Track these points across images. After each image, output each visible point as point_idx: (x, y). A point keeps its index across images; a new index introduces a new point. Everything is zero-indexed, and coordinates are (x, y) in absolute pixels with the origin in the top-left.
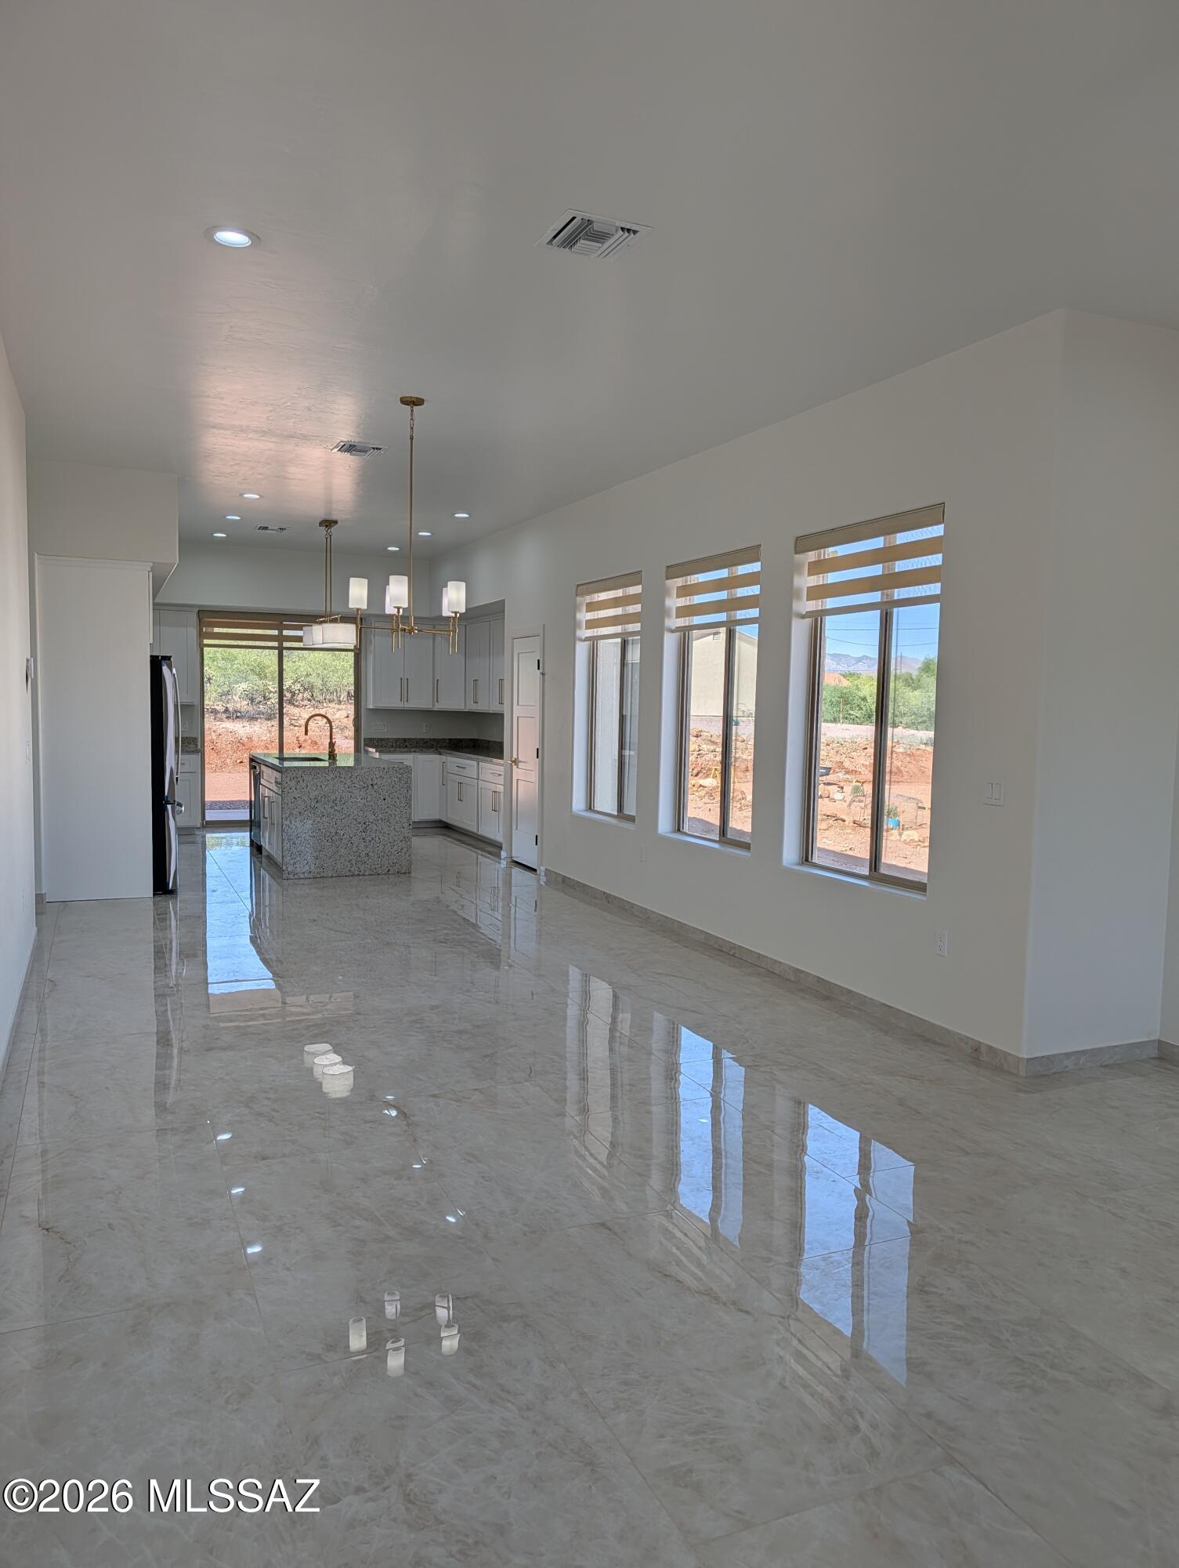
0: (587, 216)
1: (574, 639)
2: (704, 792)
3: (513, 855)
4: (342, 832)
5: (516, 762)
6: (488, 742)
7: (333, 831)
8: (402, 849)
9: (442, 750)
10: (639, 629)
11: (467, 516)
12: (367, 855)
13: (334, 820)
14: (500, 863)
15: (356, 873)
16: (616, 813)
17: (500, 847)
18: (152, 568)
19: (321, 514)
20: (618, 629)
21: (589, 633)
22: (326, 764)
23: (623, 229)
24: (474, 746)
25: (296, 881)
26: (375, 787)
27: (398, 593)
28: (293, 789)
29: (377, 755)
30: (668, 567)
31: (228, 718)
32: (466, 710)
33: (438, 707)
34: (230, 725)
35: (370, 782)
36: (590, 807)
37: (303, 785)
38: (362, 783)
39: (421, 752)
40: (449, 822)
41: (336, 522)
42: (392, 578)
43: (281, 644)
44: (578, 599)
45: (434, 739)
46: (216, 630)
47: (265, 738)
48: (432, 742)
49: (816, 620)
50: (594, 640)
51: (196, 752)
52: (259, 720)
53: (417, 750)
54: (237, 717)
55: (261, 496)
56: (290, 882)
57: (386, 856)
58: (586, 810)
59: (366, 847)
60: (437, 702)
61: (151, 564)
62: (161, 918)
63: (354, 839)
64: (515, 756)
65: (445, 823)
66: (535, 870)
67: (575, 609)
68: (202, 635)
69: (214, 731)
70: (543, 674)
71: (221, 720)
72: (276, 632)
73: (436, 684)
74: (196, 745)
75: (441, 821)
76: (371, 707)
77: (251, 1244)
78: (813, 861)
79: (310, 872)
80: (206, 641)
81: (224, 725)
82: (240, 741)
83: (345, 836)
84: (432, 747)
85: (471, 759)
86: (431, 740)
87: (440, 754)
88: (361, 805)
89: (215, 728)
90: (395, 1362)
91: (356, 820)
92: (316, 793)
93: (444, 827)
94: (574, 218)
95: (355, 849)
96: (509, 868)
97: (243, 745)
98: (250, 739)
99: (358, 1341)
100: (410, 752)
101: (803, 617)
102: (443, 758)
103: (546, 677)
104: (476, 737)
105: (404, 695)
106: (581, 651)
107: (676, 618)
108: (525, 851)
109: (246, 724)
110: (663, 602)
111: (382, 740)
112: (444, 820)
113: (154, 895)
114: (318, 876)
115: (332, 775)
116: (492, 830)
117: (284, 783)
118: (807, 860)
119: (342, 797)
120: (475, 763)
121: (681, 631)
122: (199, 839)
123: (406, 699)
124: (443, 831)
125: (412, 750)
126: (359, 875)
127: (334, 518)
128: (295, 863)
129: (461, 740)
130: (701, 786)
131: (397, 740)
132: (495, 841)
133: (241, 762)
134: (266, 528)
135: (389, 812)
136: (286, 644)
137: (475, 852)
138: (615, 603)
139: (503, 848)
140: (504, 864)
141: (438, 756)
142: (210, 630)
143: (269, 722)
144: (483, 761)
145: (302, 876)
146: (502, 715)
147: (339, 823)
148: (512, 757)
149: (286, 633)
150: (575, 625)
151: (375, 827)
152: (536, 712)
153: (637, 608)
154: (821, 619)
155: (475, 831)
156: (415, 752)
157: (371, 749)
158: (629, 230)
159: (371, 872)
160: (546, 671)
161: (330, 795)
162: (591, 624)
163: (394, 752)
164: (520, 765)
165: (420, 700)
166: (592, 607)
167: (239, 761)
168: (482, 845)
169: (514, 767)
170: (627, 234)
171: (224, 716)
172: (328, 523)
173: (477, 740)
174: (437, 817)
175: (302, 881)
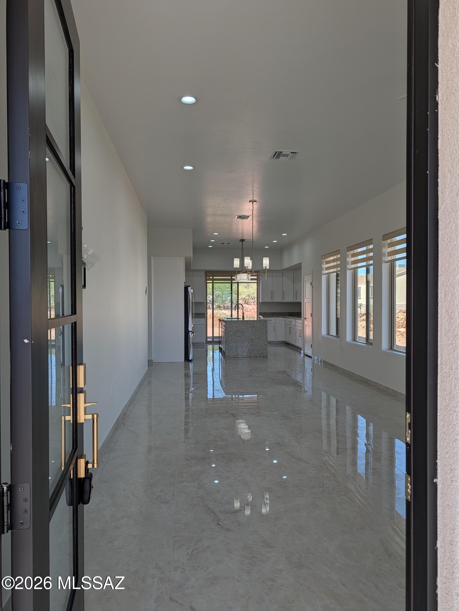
0: (280, 151)
1: (321, 274)
2: (399, 333)
3: (305, 352)
5: (305, 319)
6: (298, 313)
8: (264, 348)
9: (285, 316)
10: (339, 270)
11: (286, 235)
12: (253, 350)
14: (301, 355)
15: (249, 356)
16: (336, 335)
17: (300, 349)
18: (185, 258)
19: (240, 238)
20: (335, 270)
21: (327, 272)
22: (242, 320)
23: (292, 153)
25: (230, 358)
26: (255, 327)
27: (248, 262)
28: (229, 328)
29: (263, 318)
30: (348, 247)
31: (224, 309)
32: (293, 302)
33: (284, 301)
36: (328, 334)
37: (232, 326)
38: (251, 326)
39: (278, 317)
40: (289, 342)
41: (244, 240)
42: (264, 258)
43: (232, 282)
44: (322, 260)
45: (283, 313)
46: (211, 278)
48: (283, 314)
49: (392, 263)
50: (328, 274)
51: (204, 317)
53: (276, 316)
55: (219, 234)
56: (228, 359)
57: (259, 351)
58: (327, 335)
59: (252, 347)
60: (284, 299)
61: (184, 257)
62: (187, 368)
63: (248, 345)
64: (305, 317)
65: (287, 342)
66: (311, 357)
67: (321, 264)
68: (206, 280)
69: (219, 314)
70: (312, 287)
71: (222, 310)
73: (283, 293)
74: (205, 316)
76: (261, 301)
77: (216, 480)
78: (394, 349)
79: (234, 355)
80: (208, 282)
84: (283, 315)
85: (293, 319)
86: (282, 313)
87: (285, 318)
88: (250, 333)
89: (219, 313)
90: (248, 512)
91: (249, 338)
93: (287, 344)
94: (277, 152)
95: (248, 348)
96: (304, 357)
99: (237, 505)
100: (274, 317)
101: (387, 262)
102: (286, 319)
103: (314, 288)
105: (272, 297)
106: (324, 278)
107: (351, 265)
108: (309, 351)
110: (346, 260)
111: (265, 313)
112: (286, 341)
113: (185, 361)
115: (241, 323)
116: (299, 344)
117: (226, 326)
118: (392, 348)
119: (244, 331)
120: (294, 320)
121: (353, 269)
122: (205, 347)
123: (273, 299)
124: (286, 345)
125: (275, 316)
126: (250, 357)
127: (244, 238)
128: (229, 352)
129: (293, 313)
130: (399, 331)
131: (270, 313)
132: (299, 347)
134: (224, 243)
135: (260, 336)
137: (295, 352)
138: (334, 261)
139: (302, 350)
140: (302, 355)
141: (284, 318)
142: (209, 278)
144: (297, 319)
145: (231, 357)
146: (301, 303)
147: (243, 339)
148: (304, 317)
150: (321, 269)
151: (255, 341)
152: (310, 300)
153: (339, 262)
154: (394, 263)
155: (295, 344)
156: (275, 317)
157: (260, 316)
158: (294, 153)
159: (254, 356)
160: (314, 286)
162: (327, 269)
163: (268, 317)
164: (307, 320)
165: (278, 299)
166: (327, 263)
168: (296, 349)
169: (305, 320)
170: (293, 154)
172: (242, 241)
174: (283, 340)
175: (232, 359)
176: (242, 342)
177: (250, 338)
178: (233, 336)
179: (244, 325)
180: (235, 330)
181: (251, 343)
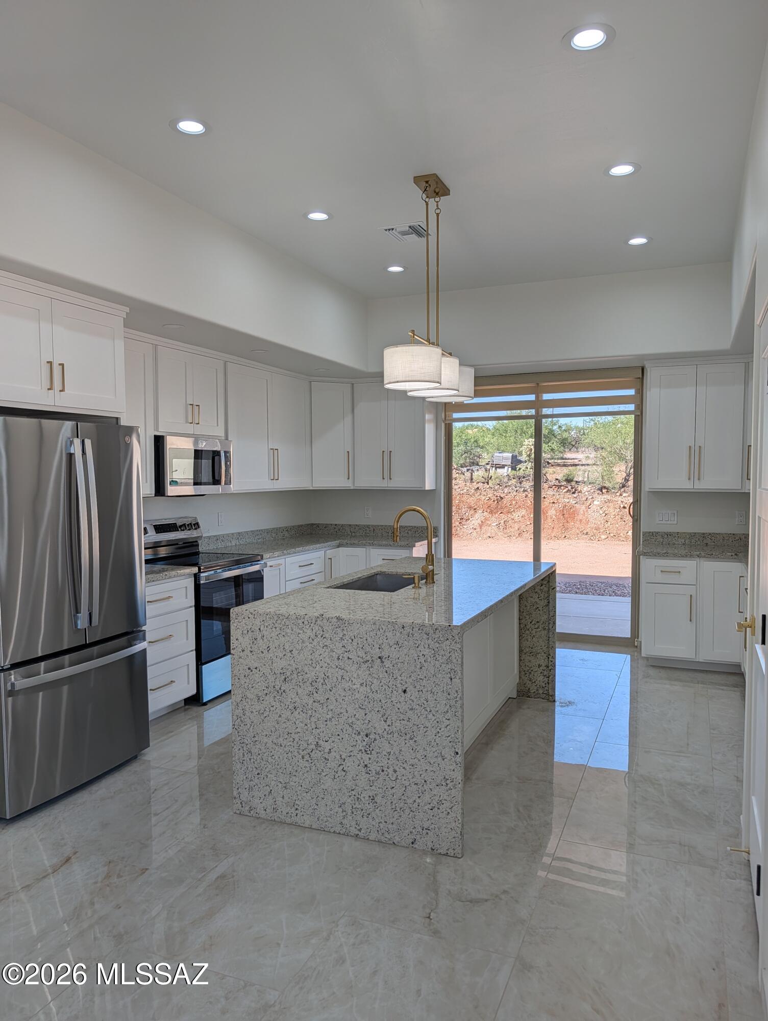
4: (327, 746)
7: (311, 740)
8: (440, 802)
12: (372, 799)
13: (313, 719)
15: (354, 831)
26: (387, 663)
28: (247, 652)
35: (376, 652)
38: (361, 653)
43: (539, 412)
53: (709, 553)
57: (407, 811)
59: (371, 783)
63: (349, 763)
68: (448, 409)
72: (532, 397)
76: (648, 488)
79: (276, 811)
83: (333, 754)
88: (361, 697)
91: (351, 726)
92: (283, 663)
95: (349, 783)
100: (691, 556)
105: (695, 470)
111: (669, 534)
114: (288, 820)
115: (309, 632)
119: (326, 677)
123: (697, 477)
128: (250, 789)
131: (693, 535)
135: (414, 720)
136: (546, 411)
141: (737, 565)
145: (262, 816)
147: (321, 725)
149: (546, 397)
151: (387, 747)
156: (702, 556)
159: (380, 837)
161: (306, 669)
176: (317, 745)
177: (358, 726)
178: (269, 699)
179: (328, 642)
180: (279, 664)
181: (366, 757)
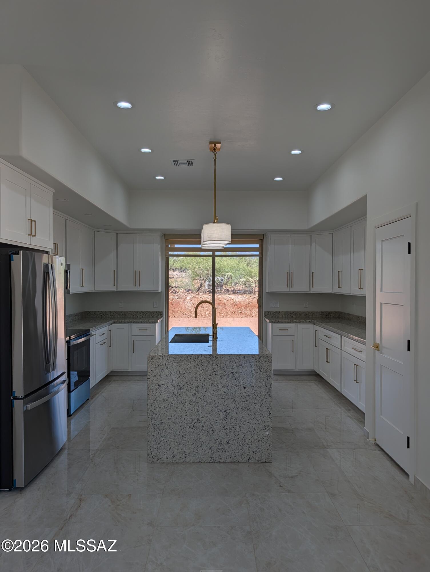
4: (203, 420)
5: (379, 347)
6: (349, 315)
8: (262, 438)
9: (315, 322)
12: (228, 442)
13: (196, 407)
24: (339, 317)
25: (160, 466)
26: (236, 375)
28: (158, 376)
32: (333, 293)
33: (313, 290)
34: (233, 297)
35: (230, 370)
38: (222, 371)
39: (300, 322)
43: (214, 253)
46: (177, 246)
47: (246, 302)
48: (310, 315)
52: (246, 294)
53: (298, 321)
54: (237, 293)
56: (154, 466)
57: (246, 445)
59: (227, 435)
60: (313, 287)
63: (215, 426)
64: (378, 341)
68: (167, 249)
71: (230, 294)
73: (312, 275)
75: (314, 371)
76: (268, 291)
79: (173, 458)
80: (170, 253)
81: (230, 296)
82: (235, 304)
83: (207, 423)
85: (337, 332)
86: (309, 312)
87: (314, 324)
88: (222, 393)
91: (217, 408)
92: (179, 380)
95: (215, 436)
97: (237, 305)
98: (240, 302)
102: (316, 327)
104: (340, 311)
105: (290, 283)
109: (240, 296)
111: (274, 313)
114: (181, 461)
116: (354, 397)
119: (203, 385)
120: (339, 336)
123: (291, 286)
125: (294, 321)
126: (219, 462)
129: (330, 313)
131: (286, 313)
133: (235, 313)
135: (250, 401)
141: (312, 326)
142: (172, 246)
143: (250, 295)
144: (345, 336)
145: (165, 461)
147: (201, 410)
148: (375, 341)
151: (235, 416)
152: (405, 299)
155: (339, 390)
156: (296, 322)
159: (231, 460)
161: (192, 382)
163: (282, 322)
165: (301, 286)
167: (234, 312)
169: (378, 352)
171: (232, 292)
173: (341, 313)
174: (311, 368)
175: (165, 466)
176: (198, 420)
177: (221, 407)
178: (170, 400)
179: (205, 368)
181: (224, 422)
